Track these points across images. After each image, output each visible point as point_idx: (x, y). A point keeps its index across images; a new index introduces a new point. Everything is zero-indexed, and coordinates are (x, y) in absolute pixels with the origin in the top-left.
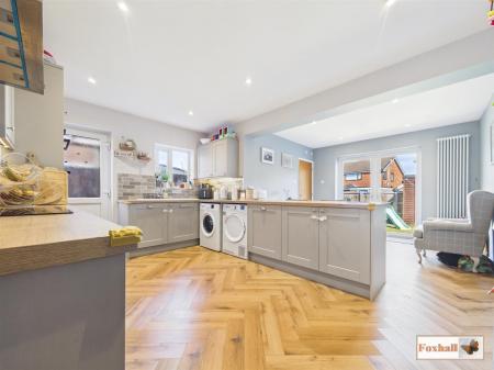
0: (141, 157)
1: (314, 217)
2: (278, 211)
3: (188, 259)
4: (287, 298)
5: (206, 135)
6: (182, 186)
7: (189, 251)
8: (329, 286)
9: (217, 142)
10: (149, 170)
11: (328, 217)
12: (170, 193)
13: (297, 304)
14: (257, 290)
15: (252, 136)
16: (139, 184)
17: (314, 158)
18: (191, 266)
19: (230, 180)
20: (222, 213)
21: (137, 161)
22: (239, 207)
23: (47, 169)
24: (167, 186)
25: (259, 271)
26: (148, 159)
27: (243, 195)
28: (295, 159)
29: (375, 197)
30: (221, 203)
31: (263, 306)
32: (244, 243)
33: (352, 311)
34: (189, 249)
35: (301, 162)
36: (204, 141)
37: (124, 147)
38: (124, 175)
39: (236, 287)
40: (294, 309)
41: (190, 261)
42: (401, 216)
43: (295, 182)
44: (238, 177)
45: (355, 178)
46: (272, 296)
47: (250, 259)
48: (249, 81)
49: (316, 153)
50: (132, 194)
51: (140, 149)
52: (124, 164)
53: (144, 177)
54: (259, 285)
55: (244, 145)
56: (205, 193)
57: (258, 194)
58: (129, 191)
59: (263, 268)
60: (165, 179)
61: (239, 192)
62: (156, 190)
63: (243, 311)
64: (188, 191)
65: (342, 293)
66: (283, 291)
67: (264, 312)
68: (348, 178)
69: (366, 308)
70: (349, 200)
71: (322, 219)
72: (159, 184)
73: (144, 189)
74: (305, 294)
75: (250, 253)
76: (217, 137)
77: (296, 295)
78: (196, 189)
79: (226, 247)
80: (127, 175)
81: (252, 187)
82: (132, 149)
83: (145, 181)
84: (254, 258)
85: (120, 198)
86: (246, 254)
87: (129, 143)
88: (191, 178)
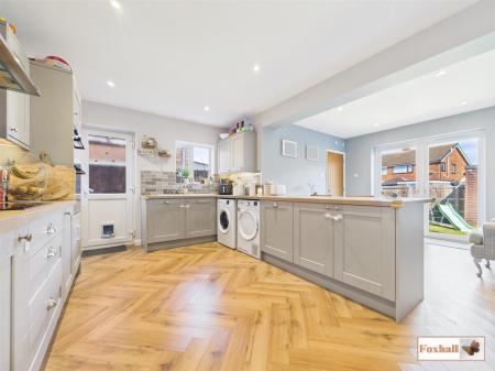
0: (163, 154)
1: (328, 215)
2: (290, 208)
3: (200, 256)
4: (291, 308)
5: (226, 130)
6: (203, 182)
7: (205, 247)
8: (346, 298)
9: (235, 136)
10: (170, 166)
11: (344, 215)
12: (190, 189)
13: (300, 317)
14: (259, 296)
15: (270, 128)
16: (160, 180)
17: (346, 149)
18: (199, 264)
19: (249, 176)
20: (237, 209)
21: (158, 158)
22: (252, 203)
23: (57, 166)
24: (187, 182)
25: (269, 273)
26: (168, 156)
27: (260, 190)
28: (322, 151)
29: (421, 192)
30: (236, 199)
31: (260, 315)
32: (257, 241)
33: (367, 333)
34: (207, 245)
35: (329, 153)
36: (223, 136)
37: (147, 145)
38: (146, 172)
39: (238, 290)
40: (294, 323)
41: (201, 258)
42: (462, 215)
43: (323, 175)
44: (256, 171)
45: (405, 170)
46: (273, 304)
47: (263, 259)
48: (256, 68)
49: (348, 142)
50: (154, 190)
51: (162, 146)
52: (146, 162)
53: (165, 173)
54: (263, 289)
55: (261, 137)
56: (225, 189)
57: (276, 189)
58: (151, 187)
59: (274, 269)
60: (186, 175)
61: (257, 187)
62: (176, 186)
63: (235, 319)
64: (208, 187)
65: (360, 308)
66: (287, 300)
67: (258, 322)
68: (396, 171)
69: (388, 332)
70: (395, 196)
71: (336, 218)
72: (179, 180)
73: (165, 185)
74: (313, 306)
75: (263, 253)
76: (235, 131)
77: (303, 305)
78: (216, 185)
79: (241, 245)
80: (149, 172)
81: (269, 182)
82: (153, 147)
83: (166, 177)
84: (267, 258)
85: (143, 194)
86: (259, 253)
87: (150, 142)
88: (212, 174)
